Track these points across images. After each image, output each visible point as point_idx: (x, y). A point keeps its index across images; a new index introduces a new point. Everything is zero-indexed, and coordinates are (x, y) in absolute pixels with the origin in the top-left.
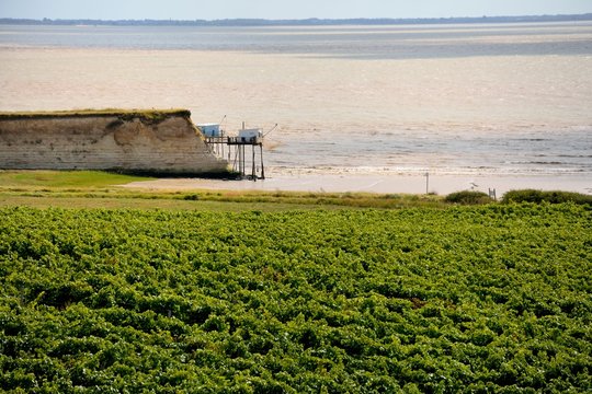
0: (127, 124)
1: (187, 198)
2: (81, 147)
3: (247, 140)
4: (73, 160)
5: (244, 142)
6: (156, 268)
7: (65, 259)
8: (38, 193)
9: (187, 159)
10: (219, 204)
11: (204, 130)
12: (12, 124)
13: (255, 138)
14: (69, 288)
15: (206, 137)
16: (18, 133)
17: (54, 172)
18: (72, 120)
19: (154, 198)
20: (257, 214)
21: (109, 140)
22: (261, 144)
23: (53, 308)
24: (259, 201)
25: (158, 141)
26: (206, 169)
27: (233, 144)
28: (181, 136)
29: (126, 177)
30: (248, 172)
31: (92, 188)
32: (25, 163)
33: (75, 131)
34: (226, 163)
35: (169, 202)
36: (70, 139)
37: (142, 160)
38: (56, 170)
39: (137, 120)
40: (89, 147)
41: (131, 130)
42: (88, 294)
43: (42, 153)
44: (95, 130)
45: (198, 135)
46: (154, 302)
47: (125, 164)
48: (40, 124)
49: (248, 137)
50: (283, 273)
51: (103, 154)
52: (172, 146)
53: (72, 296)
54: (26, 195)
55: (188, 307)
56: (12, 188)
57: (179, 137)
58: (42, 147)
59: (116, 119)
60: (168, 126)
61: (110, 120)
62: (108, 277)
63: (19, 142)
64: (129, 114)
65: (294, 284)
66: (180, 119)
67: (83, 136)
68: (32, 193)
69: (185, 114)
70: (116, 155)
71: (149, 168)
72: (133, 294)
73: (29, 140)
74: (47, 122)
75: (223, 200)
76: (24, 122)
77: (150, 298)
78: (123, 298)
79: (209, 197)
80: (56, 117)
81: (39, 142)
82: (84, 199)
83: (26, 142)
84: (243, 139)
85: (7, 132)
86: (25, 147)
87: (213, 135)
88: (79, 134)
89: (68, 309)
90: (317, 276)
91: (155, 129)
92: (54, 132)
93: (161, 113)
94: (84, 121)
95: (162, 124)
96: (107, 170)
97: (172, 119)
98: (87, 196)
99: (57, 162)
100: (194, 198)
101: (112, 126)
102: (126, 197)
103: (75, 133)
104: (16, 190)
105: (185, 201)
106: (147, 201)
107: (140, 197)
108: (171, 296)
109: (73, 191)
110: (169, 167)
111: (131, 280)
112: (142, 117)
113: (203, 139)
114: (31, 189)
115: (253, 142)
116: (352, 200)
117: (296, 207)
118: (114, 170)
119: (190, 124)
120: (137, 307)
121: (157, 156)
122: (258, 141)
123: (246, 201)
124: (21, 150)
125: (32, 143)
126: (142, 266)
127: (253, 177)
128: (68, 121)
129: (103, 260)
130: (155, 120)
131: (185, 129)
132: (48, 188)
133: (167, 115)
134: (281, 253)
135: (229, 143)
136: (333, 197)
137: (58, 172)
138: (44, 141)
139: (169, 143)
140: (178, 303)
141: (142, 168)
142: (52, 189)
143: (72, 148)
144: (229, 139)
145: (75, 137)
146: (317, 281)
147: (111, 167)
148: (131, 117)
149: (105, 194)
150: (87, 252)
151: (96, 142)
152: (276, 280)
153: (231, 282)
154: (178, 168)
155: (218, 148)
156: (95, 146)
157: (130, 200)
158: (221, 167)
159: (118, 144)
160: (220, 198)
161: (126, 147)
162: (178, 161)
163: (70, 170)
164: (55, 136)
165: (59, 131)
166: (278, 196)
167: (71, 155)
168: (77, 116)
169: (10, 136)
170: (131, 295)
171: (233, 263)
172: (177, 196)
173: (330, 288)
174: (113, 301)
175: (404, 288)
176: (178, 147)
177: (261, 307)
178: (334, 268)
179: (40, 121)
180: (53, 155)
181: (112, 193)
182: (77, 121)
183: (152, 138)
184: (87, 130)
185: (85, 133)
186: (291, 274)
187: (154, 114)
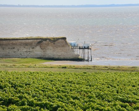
0: (44, 42)
1: (63, 68)
2: (28, 50)
3: (86, 47)
4: (26, 54)
5: (85, 48)
6: (44, 92)
7: (12, 89)
8: (11, 66)
9: (65, 54)
10: (74, 70)
11: (71, 44)
12: (4, 42)
13: (89, 47)
14: (12, 99)
15: (72, 47)
16: (6, 45)
17: (19, 59)
18: (25, 41)
19: (51, 68)
20: (85, 73)
21: (38, 48)
22: (91, 49)
23: (5, 106)
24: (88, 69)
25: (55, 48)
26: (72, 57)
27: (81, 49)
28: (63, 46)
29: (44, 60)
30: (86, 59)
31: (30, 64)
32: (9, 55)
33: (26, 44)
34: (79, 55)
35: (57, 69)
36: (24, 47)
37: (50, 55)
38: (20, 58)
39: (48, 41)
40: (31, 50)
41: (46, 44)
42: (18, 101)
43: (15, 52)
44: (33, 44)
45: (69, 46)
46: (40, 104)
47: (44, 56)
48: (14, 42)
49: (86, 46)
50: (87, 94)
51: (36, 53)
52: (60, 50)
53: (12, 102)
54: (7, 67)
55: (52, 105)
56: (2, 64)
57: (62, 46)
58: (15, 50)
59: (40, 40)
60: (59, 43)
61: (38, 40)
62: (26, 95)
63: (7, 48)
64: (45, 38)
65: (90, 97)
66: (63, 40)
67: (29, 46)
68: (9, 66)
69: (64, 39)
70: (41, 53)
71: (52, 57)
72: (33, 101)
73: (10, 48)
74: (16, 41)
75: (75, 68)
76: (8, 41)
77: (39, 102)
78: (30, 103)
79: (71, 67)
80: (20, 39)
81: (14, 48)
82: (27, 68)
83: (9, 48)
84: (85, 47)
85: (2, 45)
86: (9, 50)
87: (74, 46)
88: (28, 45)
89: (10, 106)
90: (99, 95)
91: (54, 44)
92: (19, 45)
93: (56, 38)
94: (29, 41)
95: (57, 42)
96: (37, 58)
97: (60, 40)
98: (28, 67)
99: (20, 55)
100: (65, 68)
101: (39, 43)
102: (42, 67)
103: (26, 45)
104: (4, 65)
105: (62, 69)
106: (49, 69)
107: (46, 67)
108: (46, 102)
109: (24, 65)
110: (59, 57)
111: (33, 97)
112: (49, 39)
113: (71, 47)
114: (9, 65)
115: (88, 48)
116: (120, 69)
117: (100, 71)
118: (40, 58)
119: (66, 42)
120: (34, 105)
121: (55, 53)
122: (90, 48)
123: (83, 69)
124: (7, 51)
125: (11, 48)
126: (38, 91)
127: (88, 60)
128: (24, 41)
129: (25, 89)
130: (54, 41)
131: (65, 44)
132: (15, 64)
133: (58, 39)
134: (89, 87)
135: (80, 49)
136: (113, 67)
137: (20, 59)
138: (15, 48)
139: (59, 48)
140: (48, 104)
141: (50, 57)
142: (16, 65)
143: (25, 50)
144: (80, 47)
145: (26, 46)
146: (99, 96)
147: (39, 57)
148: (46, 39)
149: (35, 66)
150: (20, 86)
151: (33, 48)
152: (84, 96)
153: (68, 97)
154: (62, 57)
155: (76, 50)
156: (33, 50)
157: (43, 68)
158: (77, 57)
159: (41, 49)
160: (74, 67)
161: (44, 50)
162: (62, 55)
163: (25, 58)
164: (19, 46)
165: (21, 44)
166: (94, 67)
167: (25, 53)
168: (27, 39)
169: (4, 46)
170: (32, 102)
171: (71, 90)
172: (59, 67)
173: (103, 99)
174: (26, 104)
175: (129, 99)
176: (62, 50)
177: (77, 105)
178: (106, 92)
179: (14, 41)
180: (19, 52)
181: (37, 66)
182: (27, 41)
183: (53, 47)
184: (31, 44)
185: (30, 45)
186: (89, 94)
187: (54, 38)
